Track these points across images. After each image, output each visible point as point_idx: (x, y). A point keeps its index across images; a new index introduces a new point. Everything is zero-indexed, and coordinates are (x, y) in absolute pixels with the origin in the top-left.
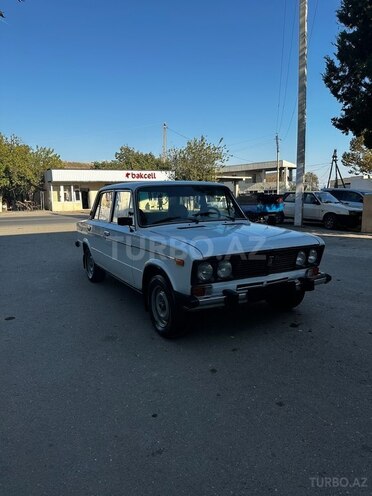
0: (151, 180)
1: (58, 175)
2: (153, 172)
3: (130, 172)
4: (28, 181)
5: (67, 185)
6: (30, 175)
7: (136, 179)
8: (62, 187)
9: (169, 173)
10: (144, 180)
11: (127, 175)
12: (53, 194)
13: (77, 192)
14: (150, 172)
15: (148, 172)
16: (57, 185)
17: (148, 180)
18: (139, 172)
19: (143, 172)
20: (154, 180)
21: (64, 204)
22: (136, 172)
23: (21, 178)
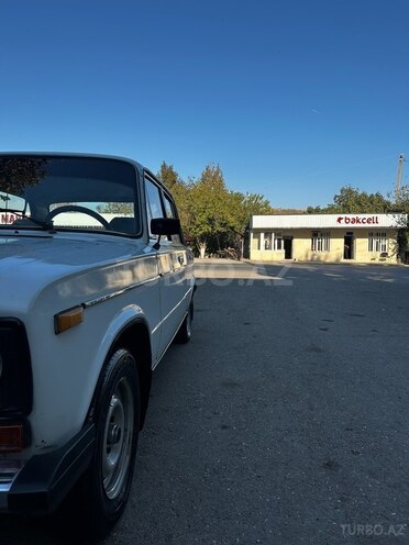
0: (371, 225)
1: (259, 222)
2: (375, 215)
3: (343, 216)
4: (232, 228)
5: (268, 232)
6: (232, 221)
7: (350, 225)
8: (262, 235)
9: (398, 217)
10: (362, 225)
11: (339, 220)
12: (253, 242)
13: (279, 240)
14: (371, 216)
15: (367, 216)
16: (258, 232)
17: (367, 225)
18: (355, 216)
19: (361, 216)
20: (375, 225)
21: (263, 253)
22: (351, 216)
23: (224, 225)
